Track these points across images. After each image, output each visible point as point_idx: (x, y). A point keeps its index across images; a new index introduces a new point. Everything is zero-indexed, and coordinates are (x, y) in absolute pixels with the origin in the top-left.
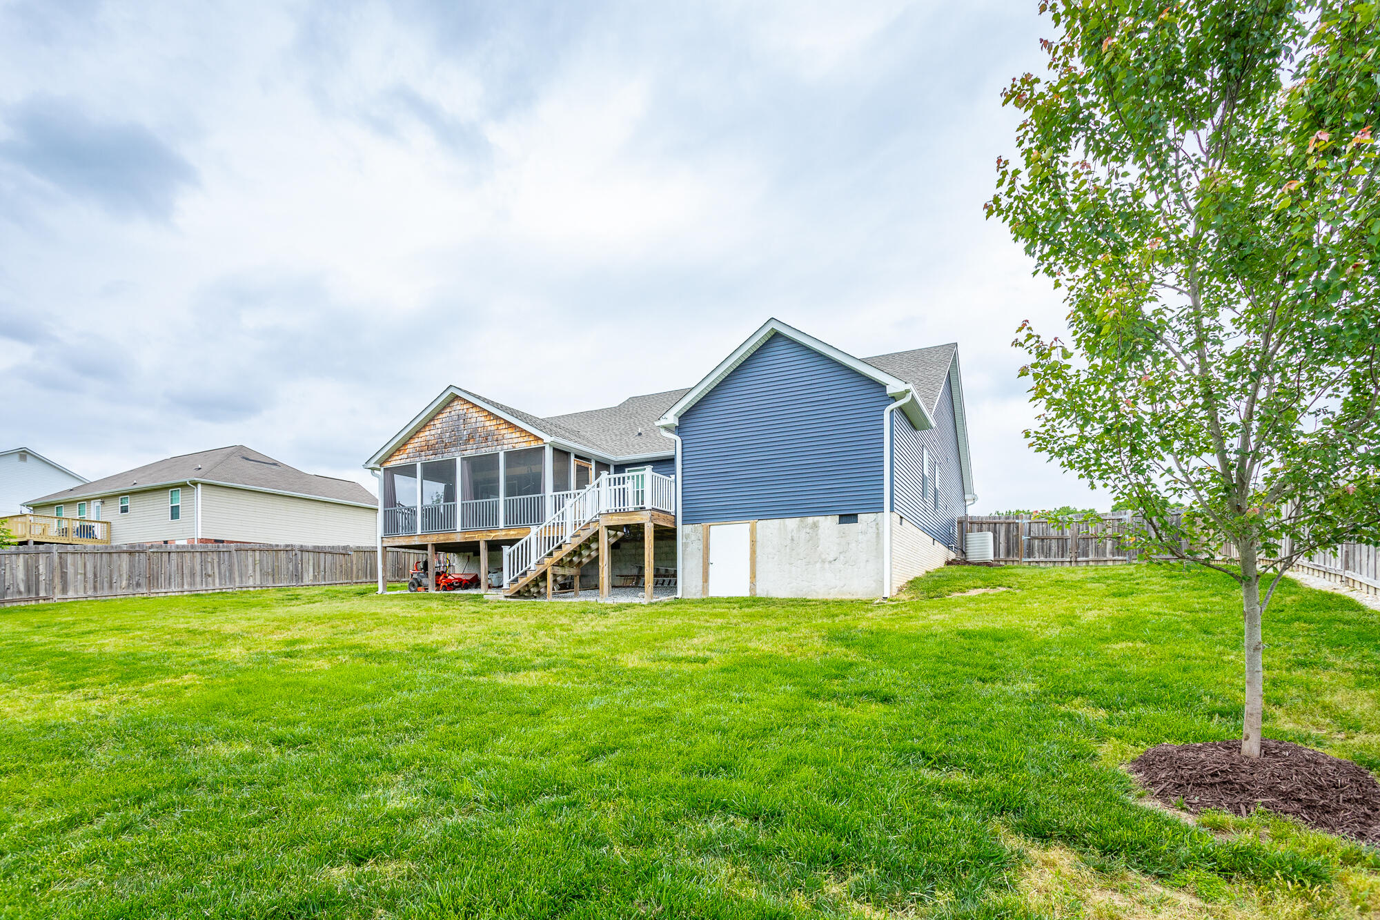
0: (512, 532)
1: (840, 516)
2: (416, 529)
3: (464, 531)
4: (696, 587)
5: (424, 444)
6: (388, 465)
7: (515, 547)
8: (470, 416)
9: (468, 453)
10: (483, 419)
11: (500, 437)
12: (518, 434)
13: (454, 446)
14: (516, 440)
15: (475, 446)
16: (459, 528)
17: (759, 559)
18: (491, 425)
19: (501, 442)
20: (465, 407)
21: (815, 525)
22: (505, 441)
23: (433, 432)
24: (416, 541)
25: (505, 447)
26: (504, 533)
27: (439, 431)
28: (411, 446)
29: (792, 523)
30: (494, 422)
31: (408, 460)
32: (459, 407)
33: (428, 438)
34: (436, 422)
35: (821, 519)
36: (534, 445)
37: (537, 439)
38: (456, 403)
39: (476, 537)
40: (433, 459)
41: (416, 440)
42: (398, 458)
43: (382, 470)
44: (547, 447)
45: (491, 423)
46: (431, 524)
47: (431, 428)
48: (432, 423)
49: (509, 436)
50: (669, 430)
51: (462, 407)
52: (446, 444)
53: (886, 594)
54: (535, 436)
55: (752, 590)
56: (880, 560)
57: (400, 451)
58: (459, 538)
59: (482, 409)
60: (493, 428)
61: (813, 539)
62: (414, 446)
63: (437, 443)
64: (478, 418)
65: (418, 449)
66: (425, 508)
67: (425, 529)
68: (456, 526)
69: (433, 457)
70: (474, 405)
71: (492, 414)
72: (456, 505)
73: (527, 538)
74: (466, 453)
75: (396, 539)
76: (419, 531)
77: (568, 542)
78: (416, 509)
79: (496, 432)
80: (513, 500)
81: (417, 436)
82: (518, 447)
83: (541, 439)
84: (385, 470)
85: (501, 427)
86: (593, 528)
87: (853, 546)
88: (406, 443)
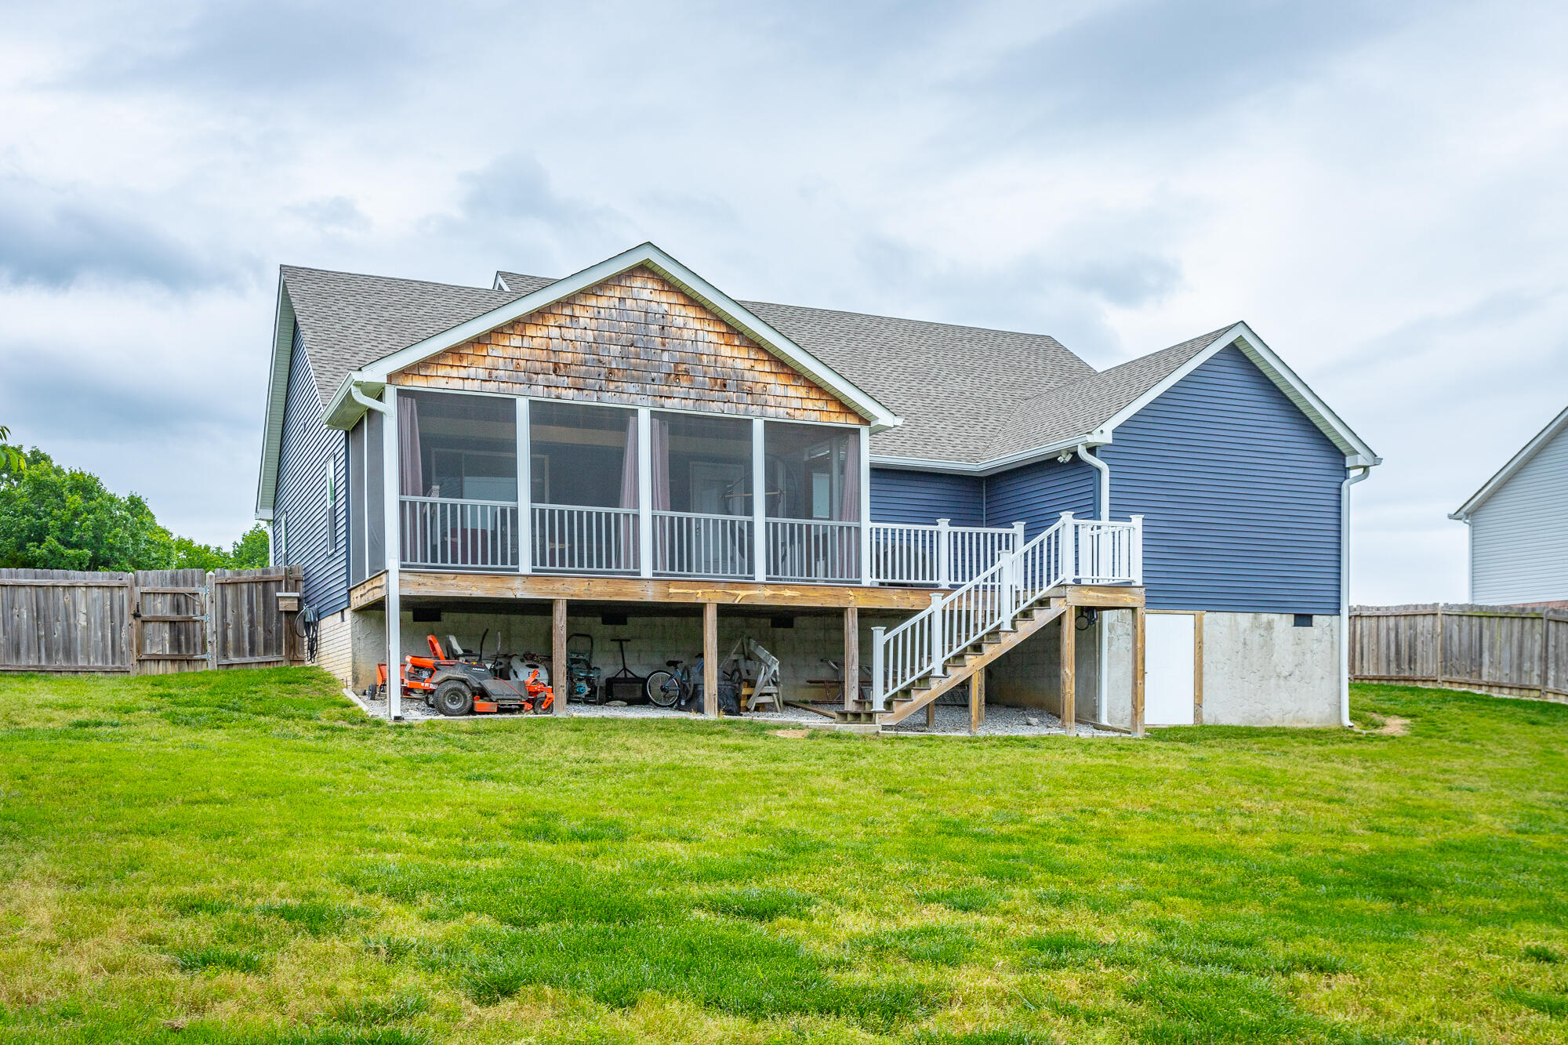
0: (788, 593)
1: (1296, 615)
2: (515, 560)
3: (657, 577)
4: (1123, 709)
5: (544, 355)
6: (417, 384)
7: (899, 630)
8: (680, 322)
9: (672, 405)
10: (714, 338)
11: (758, 388)
12: (803, 393)
13: (635, 381)
14: (796, 403)
15: (693, 394)
16: (646, 571)
17: (1205, 669)
18: (737, 358)
19: (760, 400)
20: (664, 298)
21: (1270, 626)
22: (771, 401)
23: (570, 334)
24: (519, 590)
25: (771, 411)
26: (768, 592)
27: (590, 336)
28: (498, 351)
29: (1244, 619)
30: (743, 352)
31: (491, 386)
32: (645, 295)
33: (556, 344)
34: (578, 311)
35: (1276, 617)
37: (846, 408)
38: (638, 283)
39: (698, 595)
40: (570, 396)
41: (516, 341)
42: (454, 372)
43: (391, 393)
44: (865, 431)
45: (736, 353)
46: (562, 551)
47: (562, 321)
48: (567, 311)
49: (780, 390)
50: (1092, 450)
51: (656, 297)
52: (611, 371)
53: (1347, 722)
54: (841, 404)
55: (1197, 715)
56: (1336, 677)
57: (461, 357)
58: (650, 594)
59: (719, 318)
60: (739, 364)
61: (1267, 645)
62: (509, 352)
63: (584, 363)
64: (700, 333)
65: (522, 363)
66: (542, 512)
67: (543, 563)
68: (637, 564)
69: (571, 393)
70: (693, 301)
71: (740, 333)
72: (636, 517)
73: (924, 614)
74: (668, 403)
75: (449, 580)
76: (525, 566)
77: (1007, 627)
78: (515, 512)
79: (748, 375)
80: (784, 525)
81: (518, 329)
82: (801, 418)
83: (855, 413)
84: (402, 393)
85: (759, 367)
86: (1056, 608)
87: (1308, 656)
88: (478, 341)
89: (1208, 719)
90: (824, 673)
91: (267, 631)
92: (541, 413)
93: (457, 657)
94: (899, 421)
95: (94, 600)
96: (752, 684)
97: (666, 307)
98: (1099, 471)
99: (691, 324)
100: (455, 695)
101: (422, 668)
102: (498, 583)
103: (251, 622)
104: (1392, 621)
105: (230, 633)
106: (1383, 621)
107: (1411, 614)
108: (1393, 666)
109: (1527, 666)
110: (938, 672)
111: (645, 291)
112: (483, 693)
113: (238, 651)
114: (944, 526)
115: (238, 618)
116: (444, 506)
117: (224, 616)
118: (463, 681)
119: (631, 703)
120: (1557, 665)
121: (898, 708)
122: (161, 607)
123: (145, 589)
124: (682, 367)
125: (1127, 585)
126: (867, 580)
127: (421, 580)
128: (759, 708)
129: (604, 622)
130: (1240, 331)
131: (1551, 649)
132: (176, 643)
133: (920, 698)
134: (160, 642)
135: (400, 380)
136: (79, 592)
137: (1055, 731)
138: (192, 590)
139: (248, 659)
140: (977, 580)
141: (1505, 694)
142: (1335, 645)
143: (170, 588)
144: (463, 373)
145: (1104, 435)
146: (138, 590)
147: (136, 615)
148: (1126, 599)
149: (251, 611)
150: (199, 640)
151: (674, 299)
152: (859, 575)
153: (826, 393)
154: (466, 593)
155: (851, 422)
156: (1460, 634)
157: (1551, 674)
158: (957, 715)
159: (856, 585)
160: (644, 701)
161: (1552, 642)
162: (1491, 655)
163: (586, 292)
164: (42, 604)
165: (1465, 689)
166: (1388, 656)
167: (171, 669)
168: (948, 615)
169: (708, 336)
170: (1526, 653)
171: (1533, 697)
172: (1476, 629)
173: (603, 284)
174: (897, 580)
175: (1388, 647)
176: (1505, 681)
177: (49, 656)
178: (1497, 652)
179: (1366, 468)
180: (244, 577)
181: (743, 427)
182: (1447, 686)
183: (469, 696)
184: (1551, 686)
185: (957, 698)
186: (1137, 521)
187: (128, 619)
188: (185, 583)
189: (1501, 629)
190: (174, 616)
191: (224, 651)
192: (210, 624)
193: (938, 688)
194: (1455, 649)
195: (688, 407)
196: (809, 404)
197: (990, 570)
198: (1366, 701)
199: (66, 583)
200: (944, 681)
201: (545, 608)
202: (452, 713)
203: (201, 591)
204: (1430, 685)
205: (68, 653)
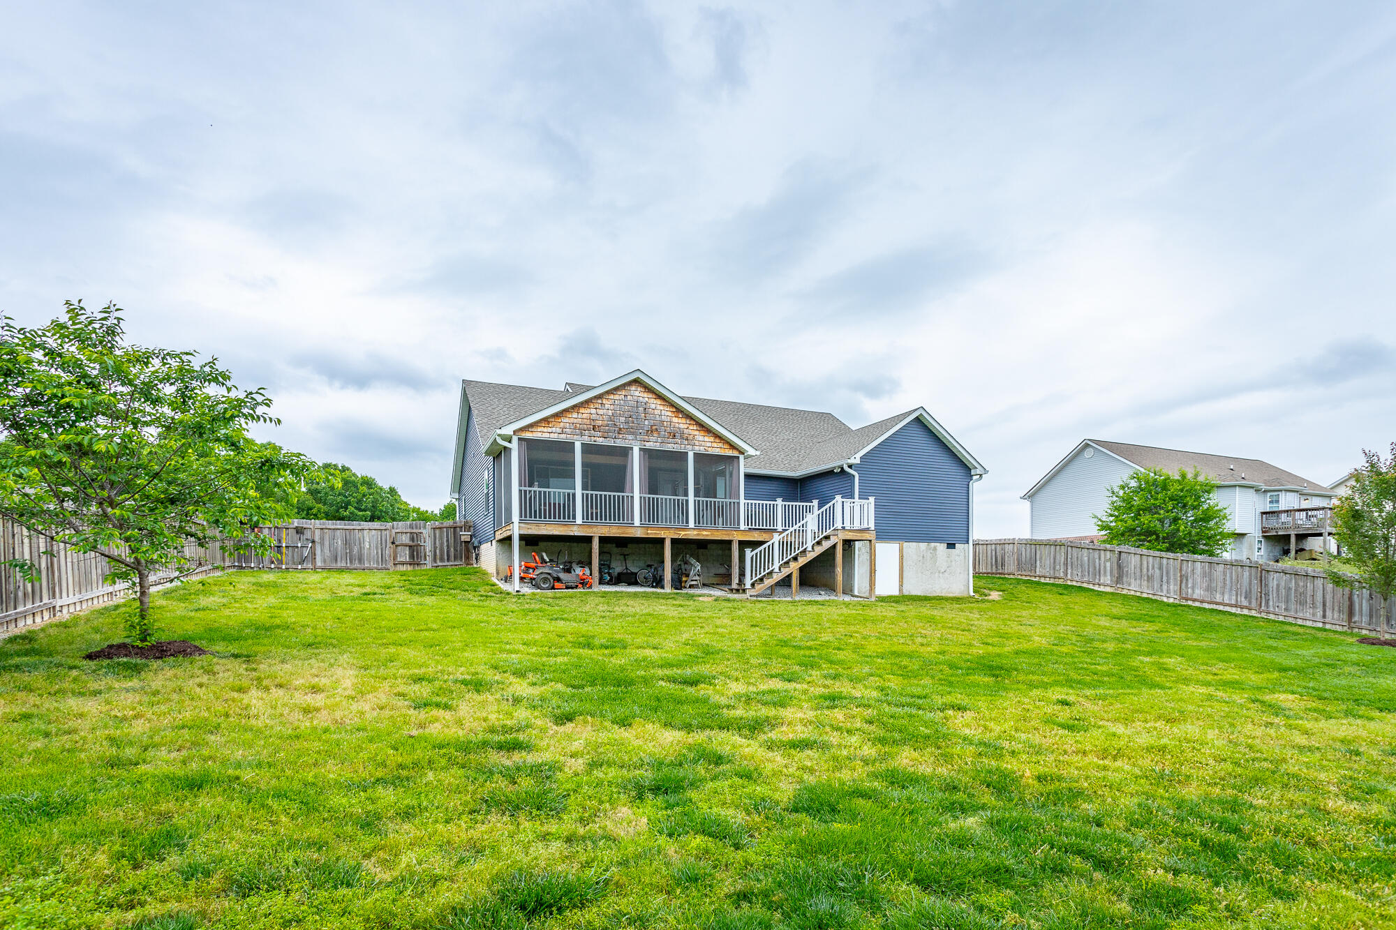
0: (705, 533)
1: (947, 543)
2: (574, 517)
3: (642, 525)
4: (865, 587)
5: (588, 422)
6: (528, 435)
7: (758, 550)
8: (653, 406)
9: (649, 445)
10: (670, 414)
11: (691, 437)
12: (712, 439)
13: (632, 433)
14: (709, 444)
16: (637, 522)
17: (904, 568)
18: (680, 423)
19: (692, 443)
20: (646, 395)
21: (935, 549)
22: (697, 443)
23: (600, 412)
24: (575, 531)
25: (697, 448)
26: (695, 533)
27: (610, 413)
28: (566, 420)
29: (923, 545)
30: (684, 421)
31: (563, 436)
32: (637, 393)
33: (594, 417)
34: (604, 401)
35: (938, 544)
36: (730, 453)
37: (733, 446)
38: (633, 388)
39: (662, 534)
40: (600, 441)
41: (575, 415)
42: (545, 430)
43: (515, 439)
44: (741, 457)
45: (680, 421)
46: (597, 513)
47: (597, 406)
48: (600, 401)
49: (701, 438)
50: (850, 467)
51: (642, 394)
52: (620, 429)
53: (972, 594)
54: (731, 445)
55: (901, 590)
56: (966, 573)
57: (549, 423)
58: (639, 533)
59: (672, 404)
60: (682, 426)
61: (934, 557)
62: (572, 420)
63: (608, 425)
64: (663, 412)
65: (578, 425)
66: (587, 495)
67: (588, 519)
68: (632, 519)
69: (601, 439)
70: (660, 397)
71: (682, 412)
72: (632, 497)
73: (770, 543)
74: (647, 444)
75: (543, 527)
76: (579, 520)
77: (810, 549)
78: (574, 495)
79: (686, 431)
80: (703, 501)
81: (576, 410)
82: (711, 451)
83: (737, 449)
84: (520, 439)
85: (691, 427)
86: (833, 540)
87: (953, 563)
88: (557, 415)
89: (906, 592)
90: (722, 571)
91: (455, 550)
92: (587, 449)
93: (546, 563)
94: (758, 453)
95: (373, 536)
96: (688, 576)
97: (647, 399)
98: (854, 476)
99: (659, 407)
100: (545, 580)
101: (529, 568)
102: (566, 528)
103: (448, 546)
104: (993, 546)
105: (438, 551)
106: (989, 546)
107: (1002, 543)
108: (994, 567)
109: (1058, 567)
110: (777, 570)
111: (636, 392)
112: (558, 580)
113: (442, 560)
114: (779, 502)
115: (442, 544)
116: (540, 492)
117: (435, 543)
118: (549, 574)
119: (630, 584)
120: (1072, 567)
121: (758, 587)
122: (405, 539)
123: (397, 531)
124: (654, 427)
125: (868, 529)
126: (742, 527)
127: (529, 526)
128: (691, 586)
129: (617, 546)
130: (921, 411)
131: (1069, 560)
132: (412, 556)
133: (768, 582)
134: (404, 555)
135: (519, 433)
136: (365, 532)
137: (833, 597)
138: (420, 531)
139: (446, 563)
140: (795, 527)
141: (1047, 581)
142: (966, 557)
143: (409, 530)
144: (550, 430)
145: (856, 460)
146: (394, 531)
147: (393, 543)
148: (867, 536)
149: (448, 541)
150: (423, 554)
151: (650, 396)
152: (739, 524)
153: (723, 440)
154: (551, 533)
155: (736, 454)
156: (1026, 553)
157: (1069, 571)
158: (786, 590)
159: (738, 529)
160: (636, 583)
161: (1069, 557)
162: (1041, 562)
163: (608, 392)
164: (348, 538)
165: (1028, 578)
166: (992, 563)
167: (410, 568)
168: (782, 544)
169: (666, 413)
170: (1057, 561)
171: (1060, 582)
172: (1033, 550)
173: (617, 389)
174: (757, 527)
175: (992, 559)
176: (1047, 574)
177: (351, 562)
178: (1043, 561)
179: (981, 475)
180: (444, 525)
181: (684, 455)
182: (1019, 577)
183: (552, 581)
184: (1069, 577)
185: (786, 582)
186: (872, 499)
187: (389, 544)
188: (416, 528)
189: (1045, 550)
190: (411, 543)
191: (435, 560)
192: (428, 546)
193: (777, 577)
194: (1023, 560)
195: (657, 446)
196: (715, 445)
197: (802, 522)
198: (981, 584)
199: (360, 528)
200: (780, 574)
201: (588, 540)
202: (544, 589)
203: (424, 531)
204: (1012, 576)
205: (360, 560)
